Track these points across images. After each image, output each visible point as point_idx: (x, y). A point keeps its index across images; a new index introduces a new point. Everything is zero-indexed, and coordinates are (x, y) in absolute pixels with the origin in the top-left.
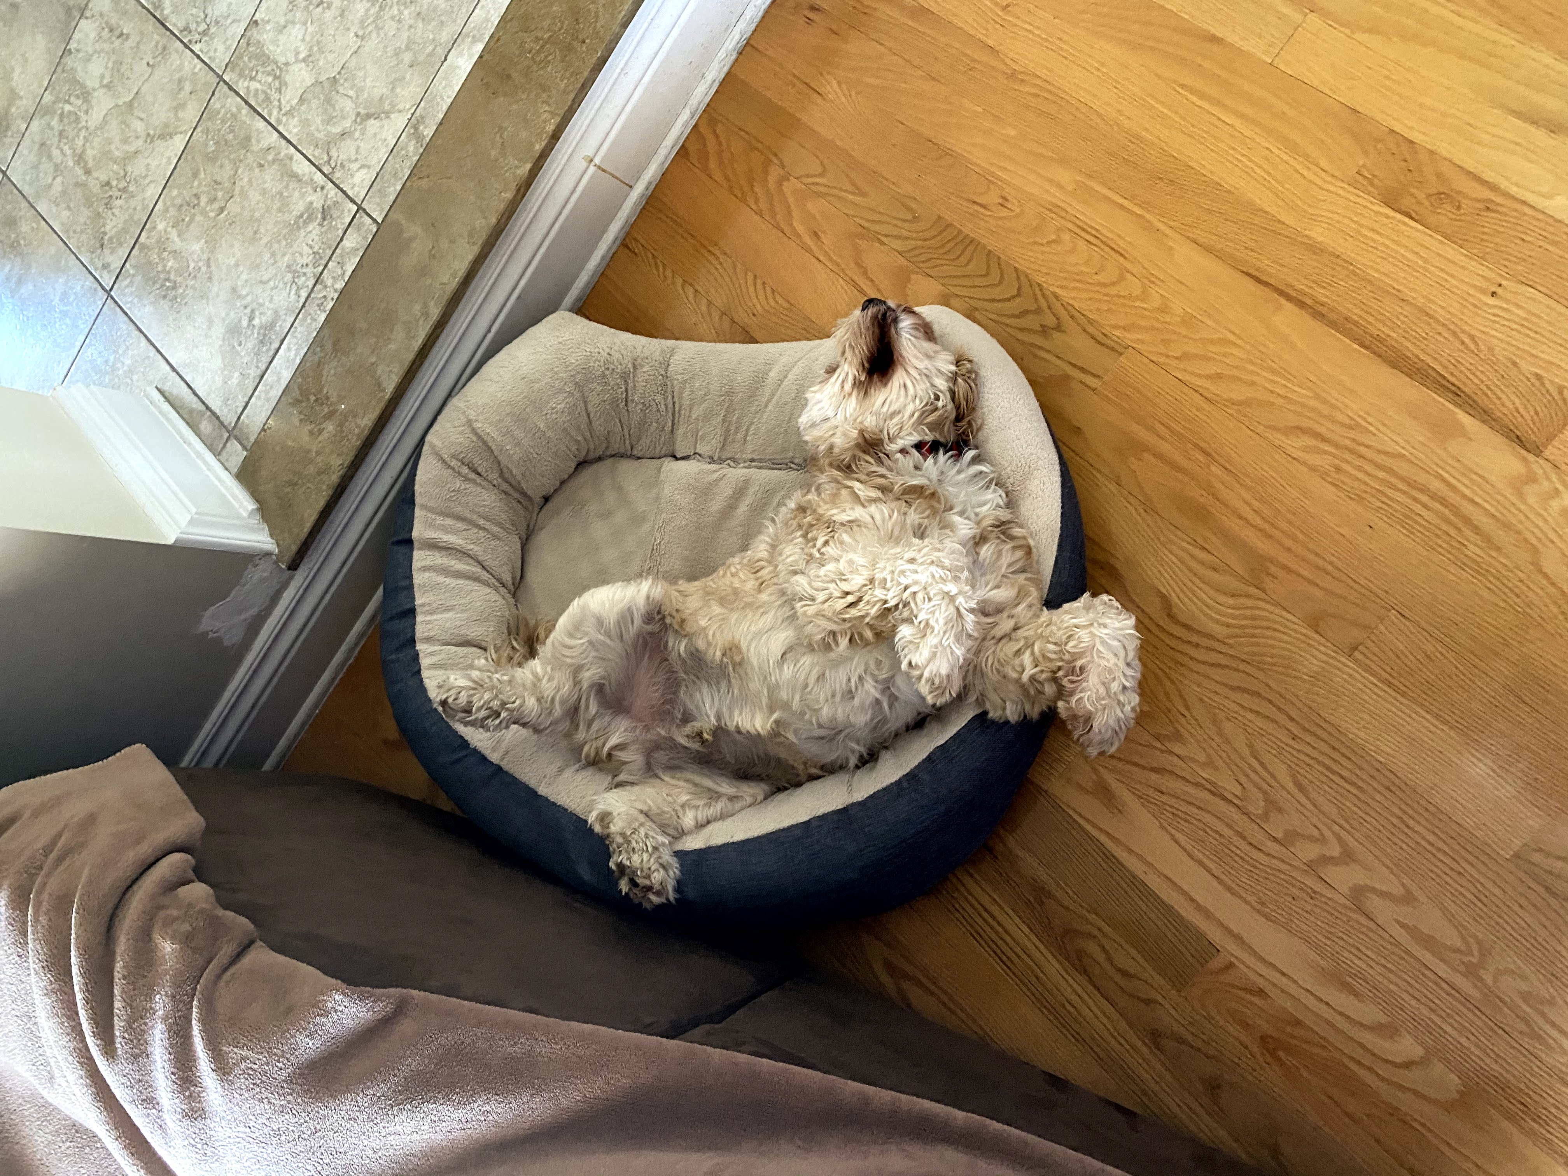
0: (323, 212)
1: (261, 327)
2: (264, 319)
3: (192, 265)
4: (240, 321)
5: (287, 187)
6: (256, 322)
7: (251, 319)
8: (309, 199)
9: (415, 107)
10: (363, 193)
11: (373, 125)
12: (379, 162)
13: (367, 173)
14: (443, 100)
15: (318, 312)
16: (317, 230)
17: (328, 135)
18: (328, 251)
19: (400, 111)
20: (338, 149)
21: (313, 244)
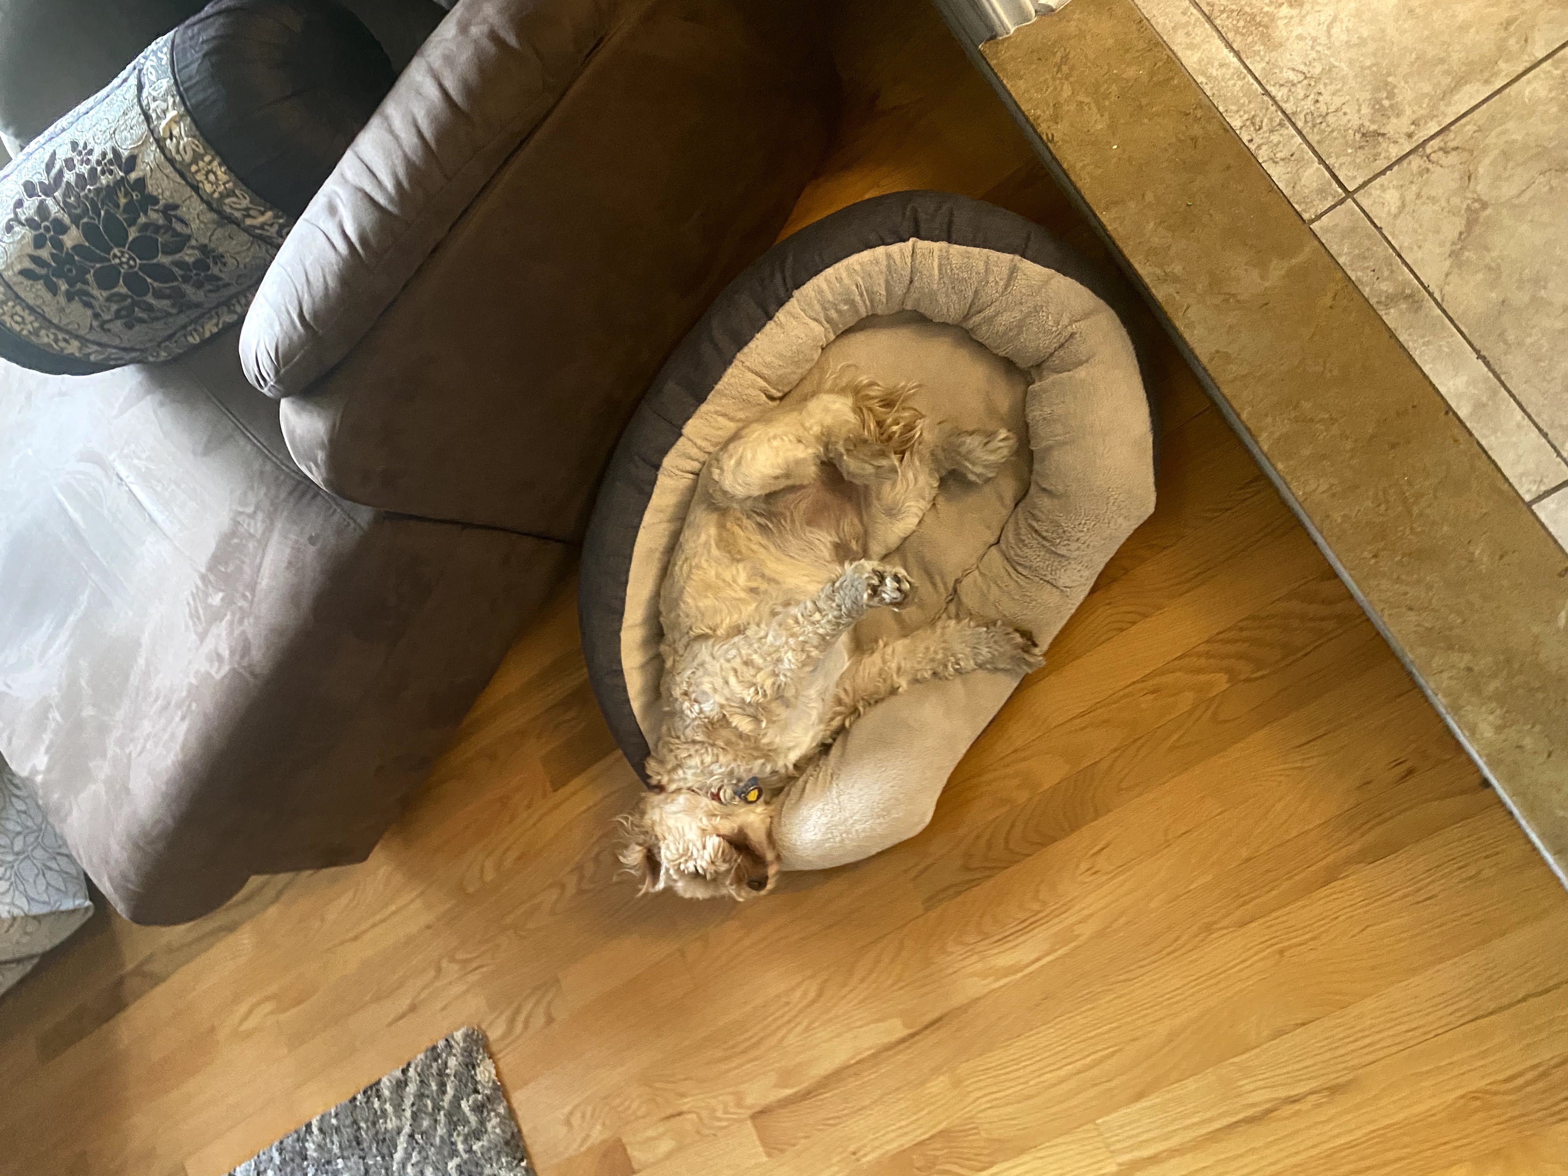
0: (1375, 134)
1: (1273, 19)
2: (1281, 23)
5: (1448, 72)
8: (1408, 112)
9: (1439, 300)
10: (1365, 203)
11: (1453, 227)
12: (1393, 234)
13: (1389, 212)
14: (1424, 344)
15: (1246, 117)
16: (1356, 122)
17: (1485, 151)
18: (1317, 138)
19: (1447, 275)
20: (1453, 166)
21: (1341, 113)
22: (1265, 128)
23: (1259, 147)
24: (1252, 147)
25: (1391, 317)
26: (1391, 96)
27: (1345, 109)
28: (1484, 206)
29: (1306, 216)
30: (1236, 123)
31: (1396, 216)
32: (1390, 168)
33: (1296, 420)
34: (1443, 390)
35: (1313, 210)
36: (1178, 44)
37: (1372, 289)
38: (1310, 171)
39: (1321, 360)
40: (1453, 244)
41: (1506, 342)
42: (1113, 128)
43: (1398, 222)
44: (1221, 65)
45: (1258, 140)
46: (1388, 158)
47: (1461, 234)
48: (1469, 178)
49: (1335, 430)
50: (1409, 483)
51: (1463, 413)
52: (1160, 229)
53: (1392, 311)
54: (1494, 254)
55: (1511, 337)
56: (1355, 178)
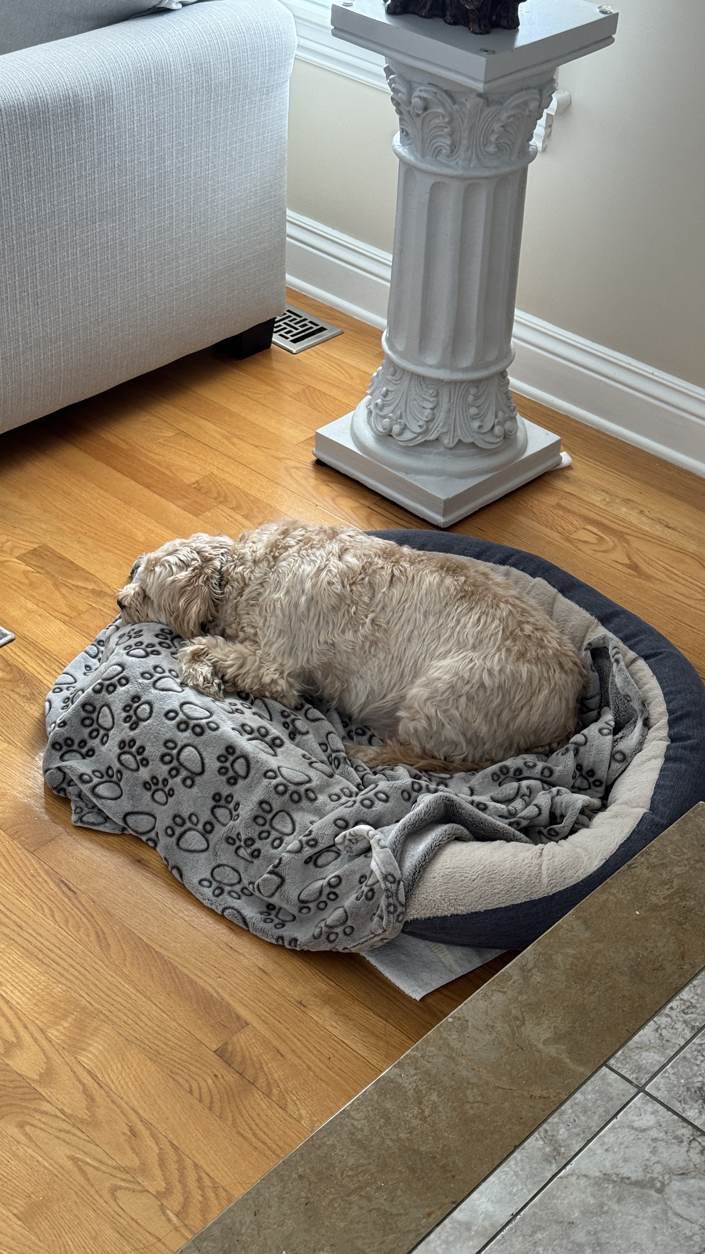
23: (668, 1016)
24: (667, 1010)
25: (534, 1143)
32: (675, 1113)
33: (417, 1091)
34: (475, 1195)
35: (619, 1065)
37: (557, 1124)
38: (657, 1057)
39: (479, 1099)
40: (617, 1175)
41: (534, 1233)
42: (655, 908)
43: (627, 1130)
45: (673, 1014)
46: (684, 1111)
47: (628, 1178)
48: (683, 1174)
49: (415, 1122)
50: (379, 1188)
51: (456, 1214)
52: (571, 959)
53: (541, 1142)
54: (616, 1207)
55: (539, 1236)
56: (659, 1089)
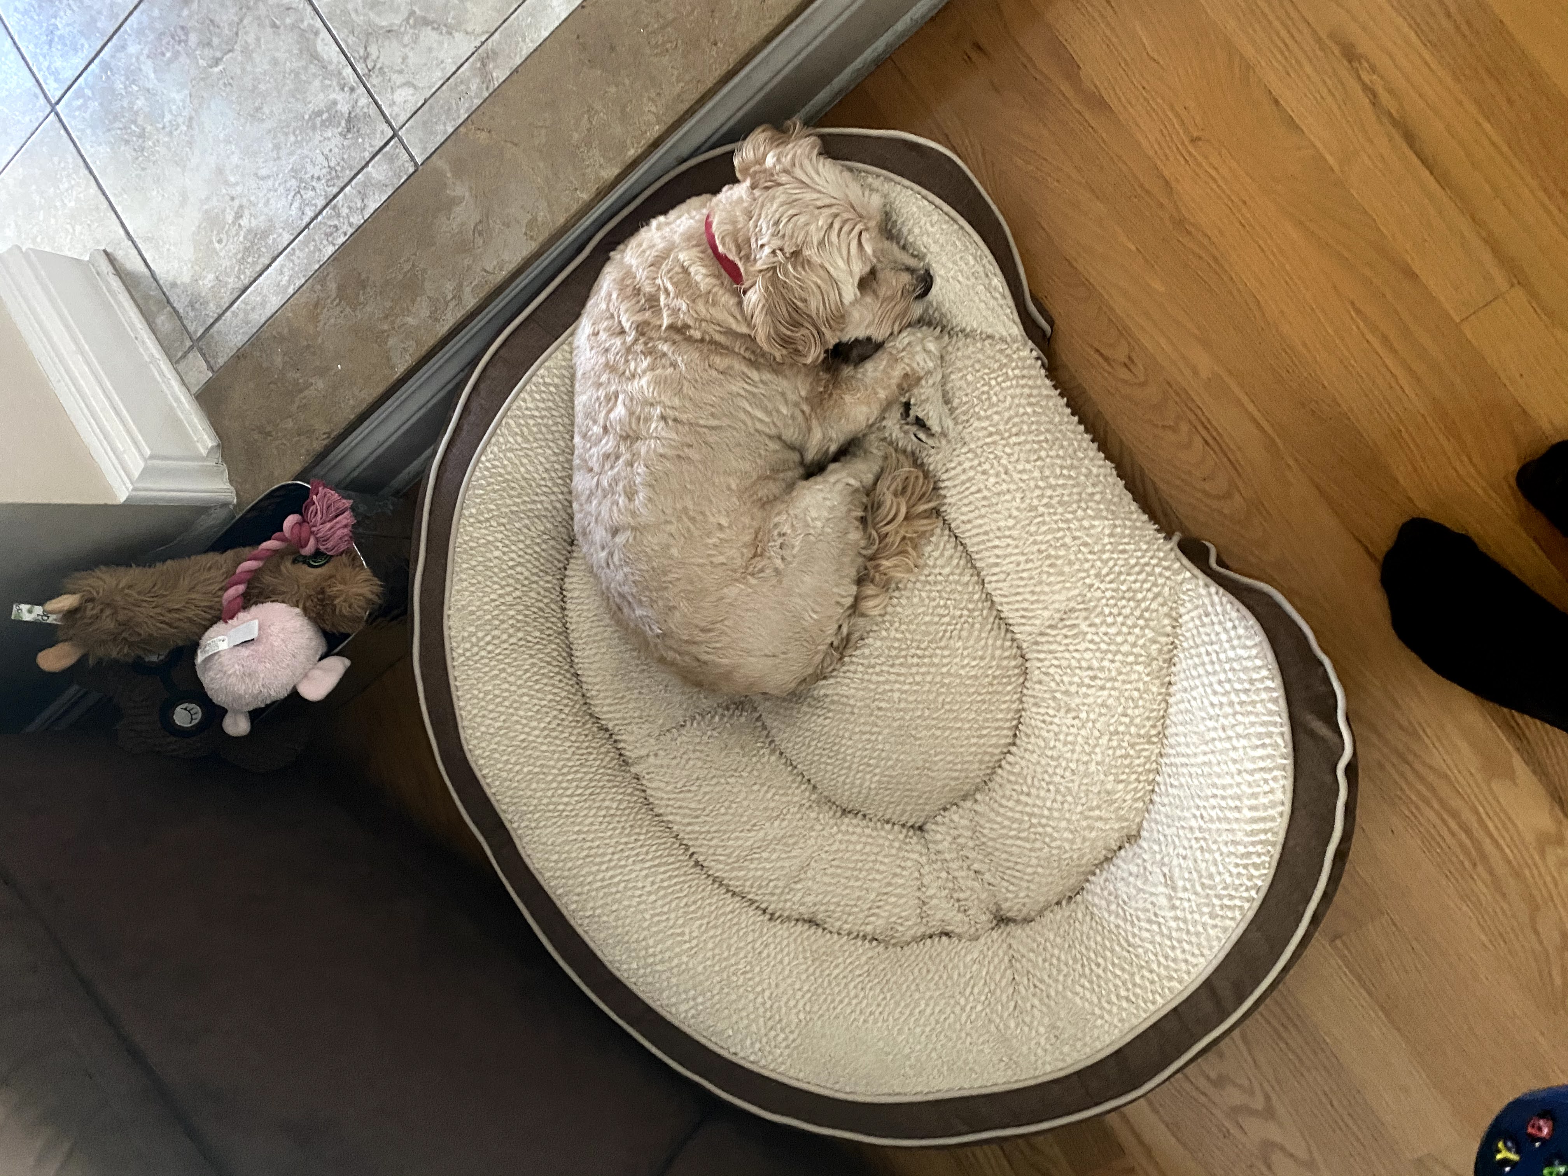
0: (349, 120)
1: (249, 231)
2: (254, 223)
3: (168, 117)
4: (223, 211)
5: (305, 68)
6: (244, 222)
7: (238, 216)
8: (333, 96)
9: (487, 36)
10: (403, 118)
11: (429, 36)
12: (430, 87)
13: (413, 95)
14: (524, 41)
15: (325, 242)
16: (338, 140)
17: (369, 23)
18: (347, 172)
19: (467, 33)
20: (379, 47)
21: (330, 155)
22: (336, 222)
26: (319, 113)
27: (326, 152)
28: (412, 13)
29: (411, 170)
30: (330, 250)
31: (415, 87)
36: (259, 317)
44: (282, 273)
